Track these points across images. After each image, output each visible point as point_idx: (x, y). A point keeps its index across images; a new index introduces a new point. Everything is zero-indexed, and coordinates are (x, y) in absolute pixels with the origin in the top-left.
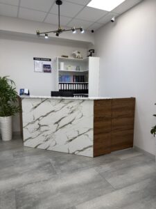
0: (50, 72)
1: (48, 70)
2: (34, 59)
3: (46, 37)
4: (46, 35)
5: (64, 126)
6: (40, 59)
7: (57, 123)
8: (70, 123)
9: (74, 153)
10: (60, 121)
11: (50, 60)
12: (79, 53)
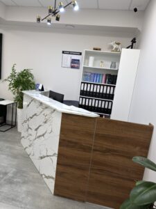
0: (78, 68)
1: (76, 65)
2: (63, 52)
3: (49, 24)
4: (49, 21)
5: (40, 136)
6: (70, 53)
7: (36, 130)
8: (43, 135)
9: (42, 175)
10: (38, 128)
11: (81, 54)
12: (118, 44)
